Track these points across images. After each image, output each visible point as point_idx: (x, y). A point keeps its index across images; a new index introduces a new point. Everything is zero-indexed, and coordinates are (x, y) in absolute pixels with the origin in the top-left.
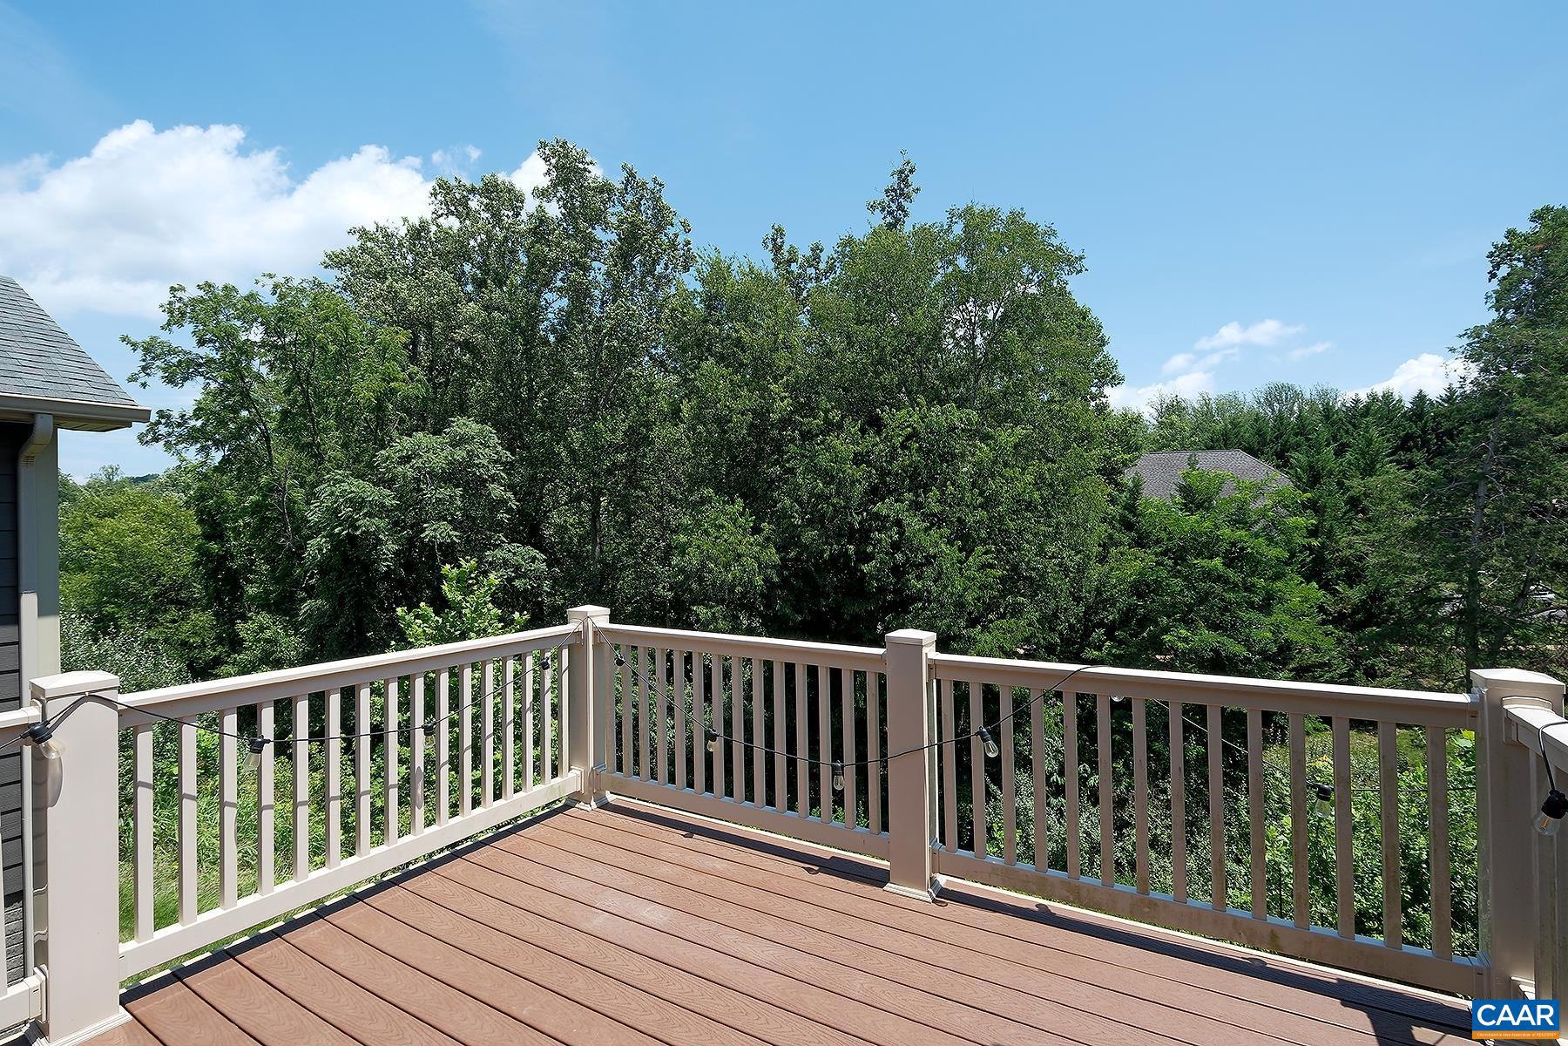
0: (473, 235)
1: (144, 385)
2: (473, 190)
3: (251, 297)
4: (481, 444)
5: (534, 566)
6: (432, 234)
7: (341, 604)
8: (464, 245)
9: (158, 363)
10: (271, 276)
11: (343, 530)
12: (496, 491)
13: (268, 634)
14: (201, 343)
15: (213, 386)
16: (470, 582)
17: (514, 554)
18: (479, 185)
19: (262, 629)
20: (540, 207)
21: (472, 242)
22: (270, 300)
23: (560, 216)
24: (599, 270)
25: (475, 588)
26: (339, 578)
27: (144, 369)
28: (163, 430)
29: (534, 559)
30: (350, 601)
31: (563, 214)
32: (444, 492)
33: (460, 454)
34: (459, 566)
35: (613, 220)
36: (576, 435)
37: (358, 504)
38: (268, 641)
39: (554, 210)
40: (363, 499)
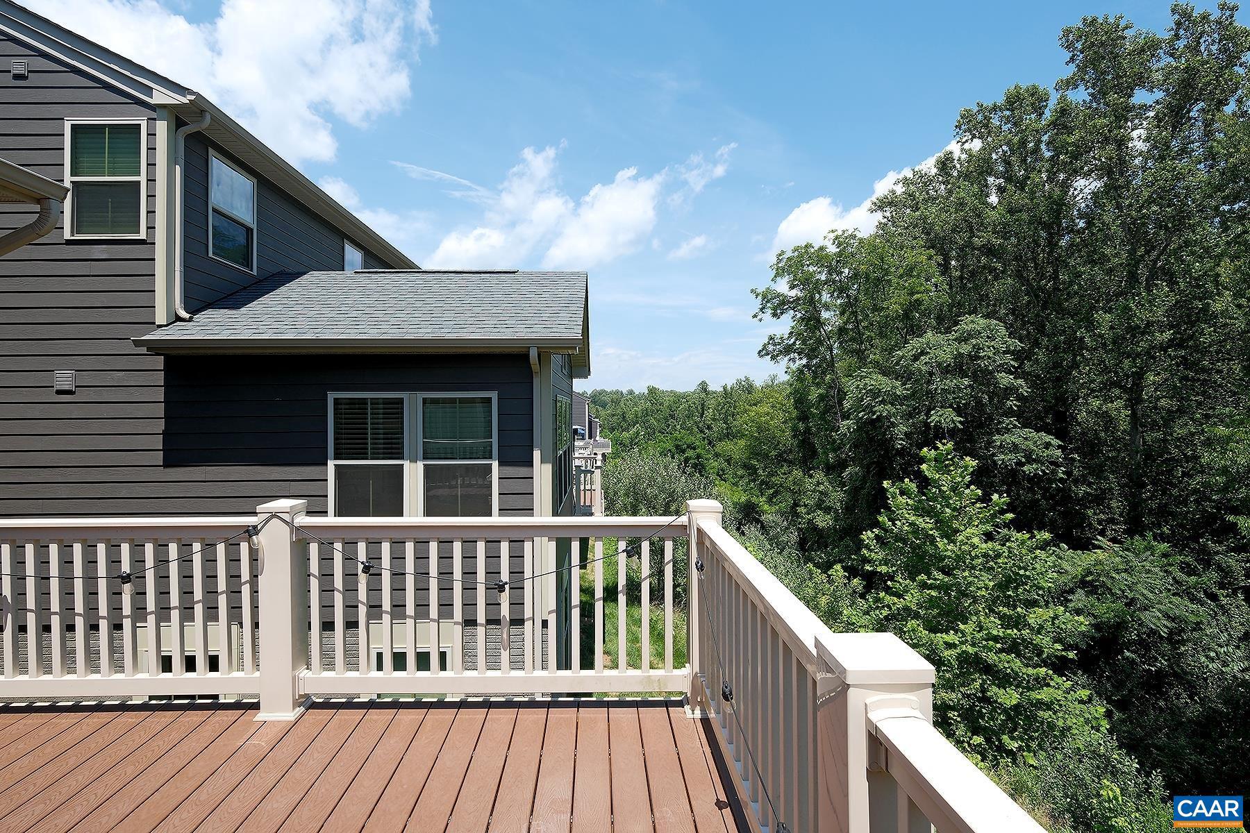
0: (994, 149)
1: (761, 320)
2: (995, 108)
3: (822, 249)
4: (988, 337)
5: (1047, 452)
6: (955, 161)
7: (868, 472)
8: (987, 161)
9: (769, 305)
10: (833, 231)
11: (865, 415)
12: (1005, 379)
13: (822, 487)
14: (792, 287)
15: (799, 315)
16: (947, 462)
17: (1026, 439)
18: (1001, 100)
19: (818, 484)
20: (1063, 99)
21: (994, 156)
22: (832, 249)
23: (1088, 99)
24: (1138, 139)
25: (952, 468)
26: (866, 452)
27: (761, 309)
28: (771, 348)
29: (1047, 445)
30: (874, 470)
31: (1092, 95)
32: (951, 383)
33: (965, 349)
34: (936, 448)
35: (1158, 76)
36: (1104, 319)
37: (875, 393)
38: (821, 493)
39: (1080, 96)
40: (880, 390)
